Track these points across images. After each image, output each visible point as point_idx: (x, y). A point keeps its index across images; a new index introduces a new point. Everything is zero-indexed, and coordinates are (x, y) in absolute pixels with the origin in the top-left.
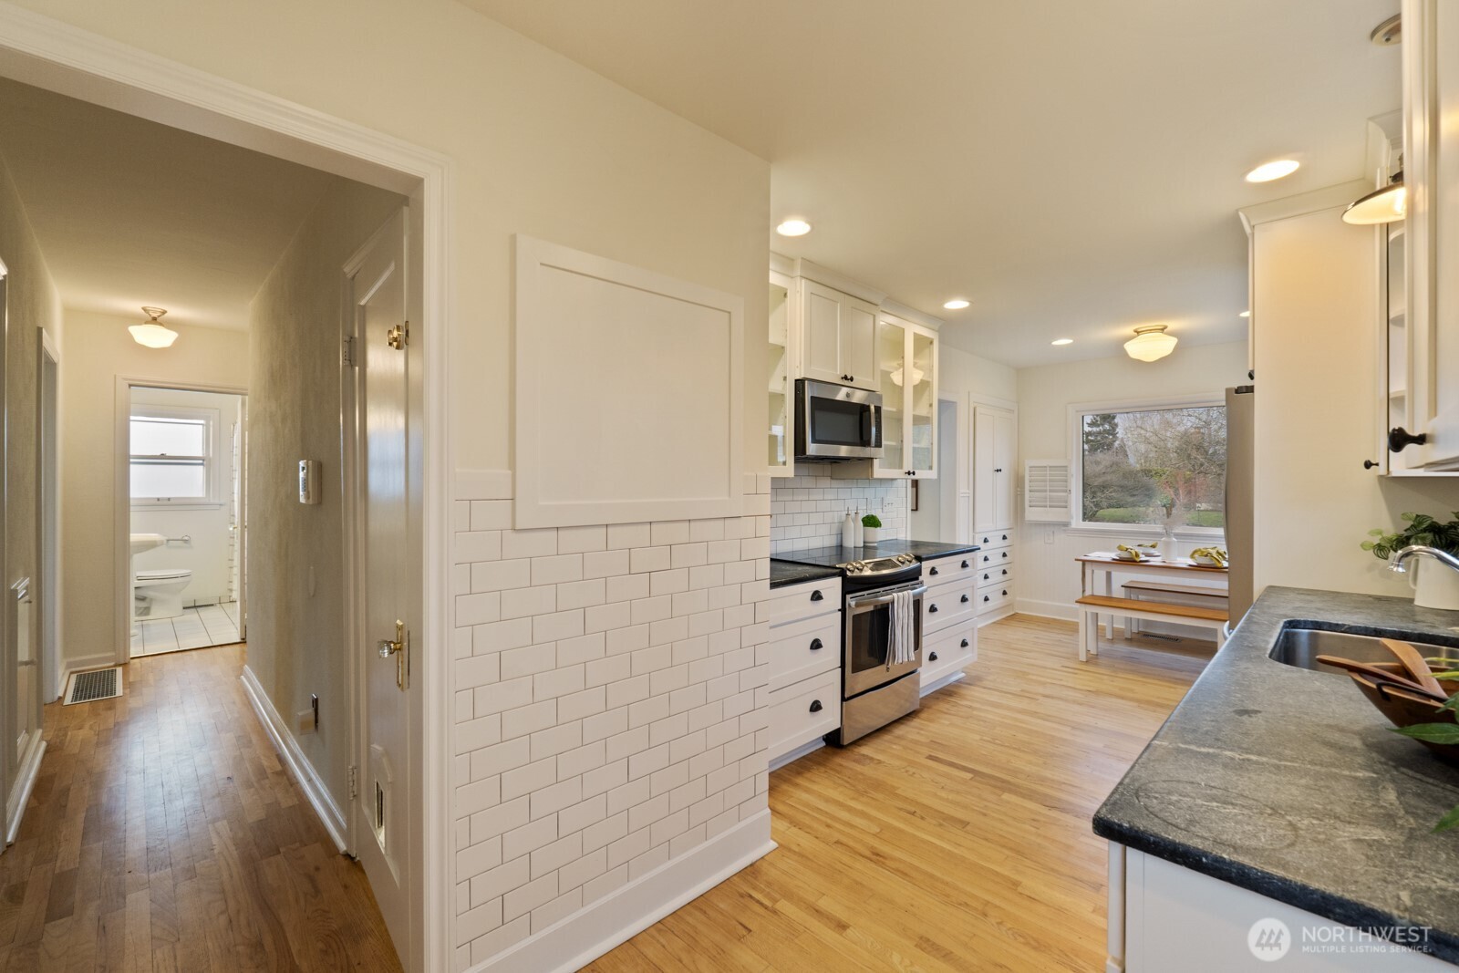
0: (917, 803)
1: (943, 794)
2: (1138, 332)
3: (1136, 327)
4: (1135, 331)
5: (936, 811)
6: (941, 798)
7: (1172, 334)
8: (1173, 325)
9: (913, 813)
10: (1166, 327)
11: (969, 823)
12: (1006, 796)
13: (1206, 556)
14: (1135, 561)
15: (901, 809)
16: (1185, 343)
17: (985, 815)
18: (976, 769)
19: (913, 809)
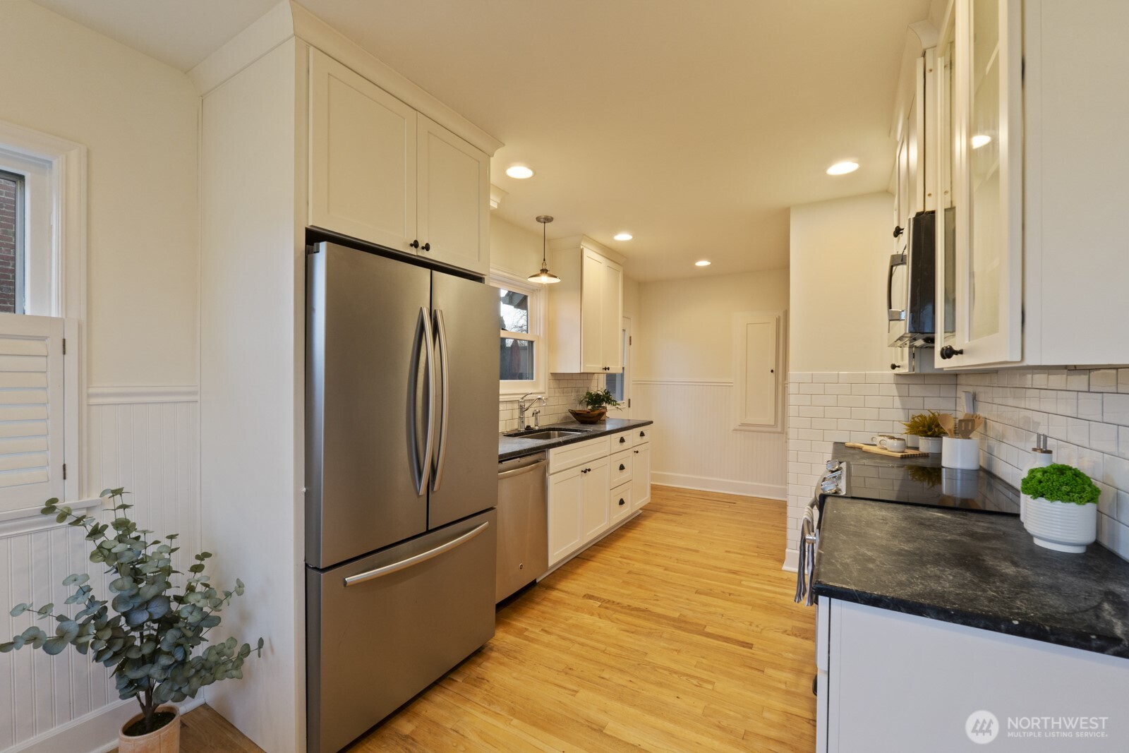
0: (731, 601)
1: (720, 610)
5: (717, 598)
6: (719, 607)
9: (730, 594)
11: (696, 593)
12: (676, 615)
15: (739, 596)
17: (688, 599)
18: (704, 638)
19: (732, 596)
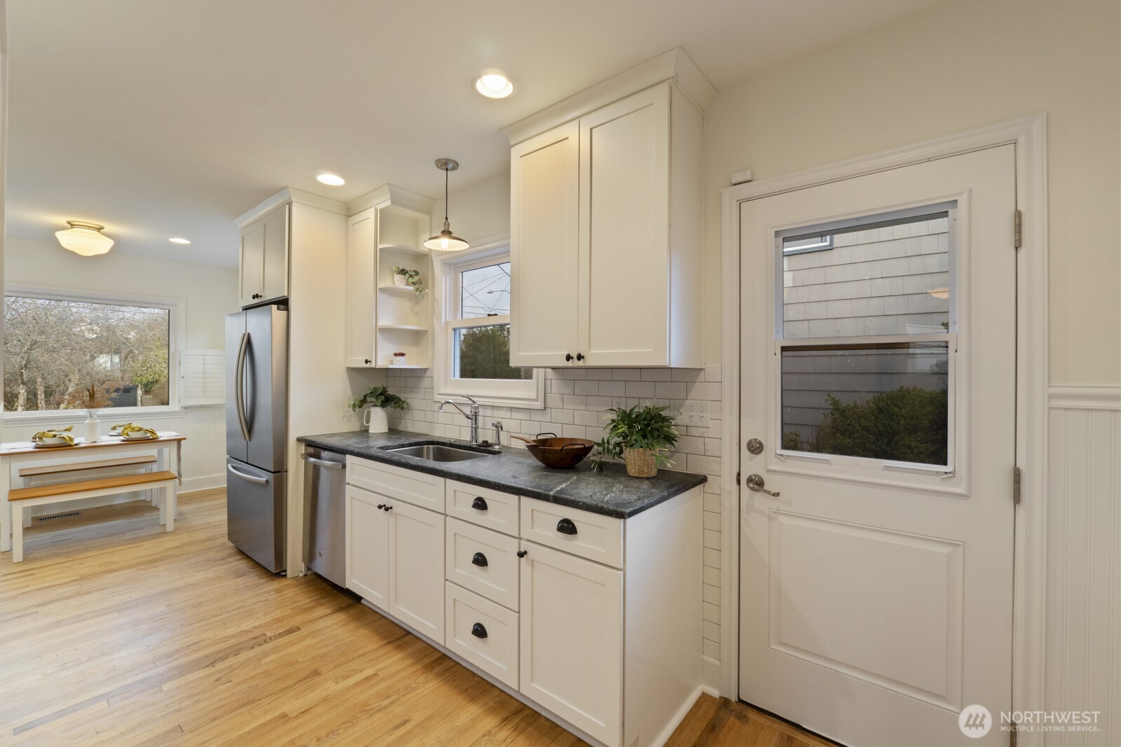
2: (72, 225)
3: (71, 219)
4: (69, 223)
7: (108, 235)
8: (109, 228)
10: (102, 228)
13: (139, 431)
14: (70, 446)
16: (120, 245)
